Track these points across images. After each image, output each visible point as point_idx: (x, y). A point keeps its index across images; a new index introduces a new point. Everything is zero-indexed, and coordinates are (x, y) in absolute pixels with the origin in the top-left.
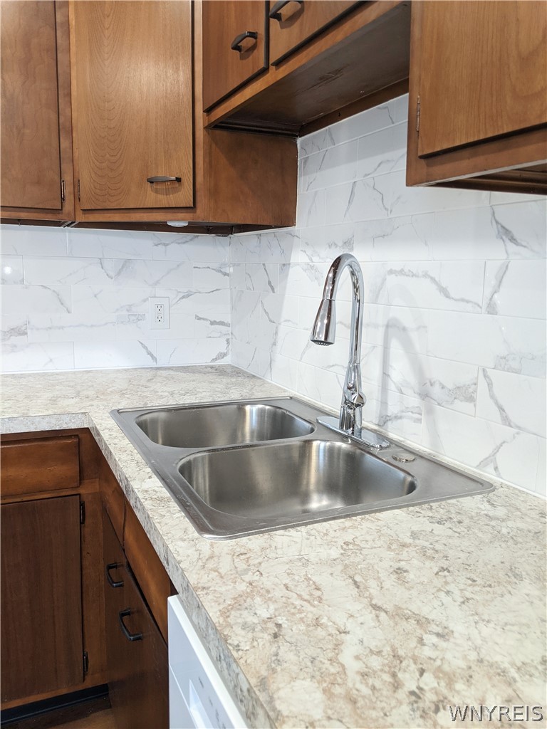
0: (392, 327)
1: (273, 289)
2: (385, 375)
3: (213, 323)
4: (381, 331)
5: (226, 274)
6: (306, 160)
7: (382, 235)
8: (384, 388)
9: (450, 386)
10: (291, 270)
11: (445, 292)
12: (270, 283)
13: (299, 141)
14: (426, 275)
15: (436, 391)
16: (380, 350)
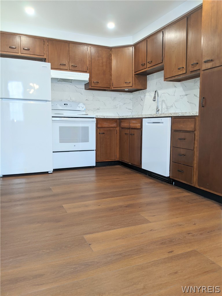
0: (163, 101)
1: (142, 100)
2: (162, 108)
3: (129, 109)
4: (161, 102)
5: (131, 100)
6: (149, 79)
7: (161, 89)
8: (162, 110)
9: (170, 106)
10: (146, 96)
11: (169, 94)
12: (142, 99)
13: (147, 76)
14: (167, 93)
15: (169, 107)
16: (161, 105)
